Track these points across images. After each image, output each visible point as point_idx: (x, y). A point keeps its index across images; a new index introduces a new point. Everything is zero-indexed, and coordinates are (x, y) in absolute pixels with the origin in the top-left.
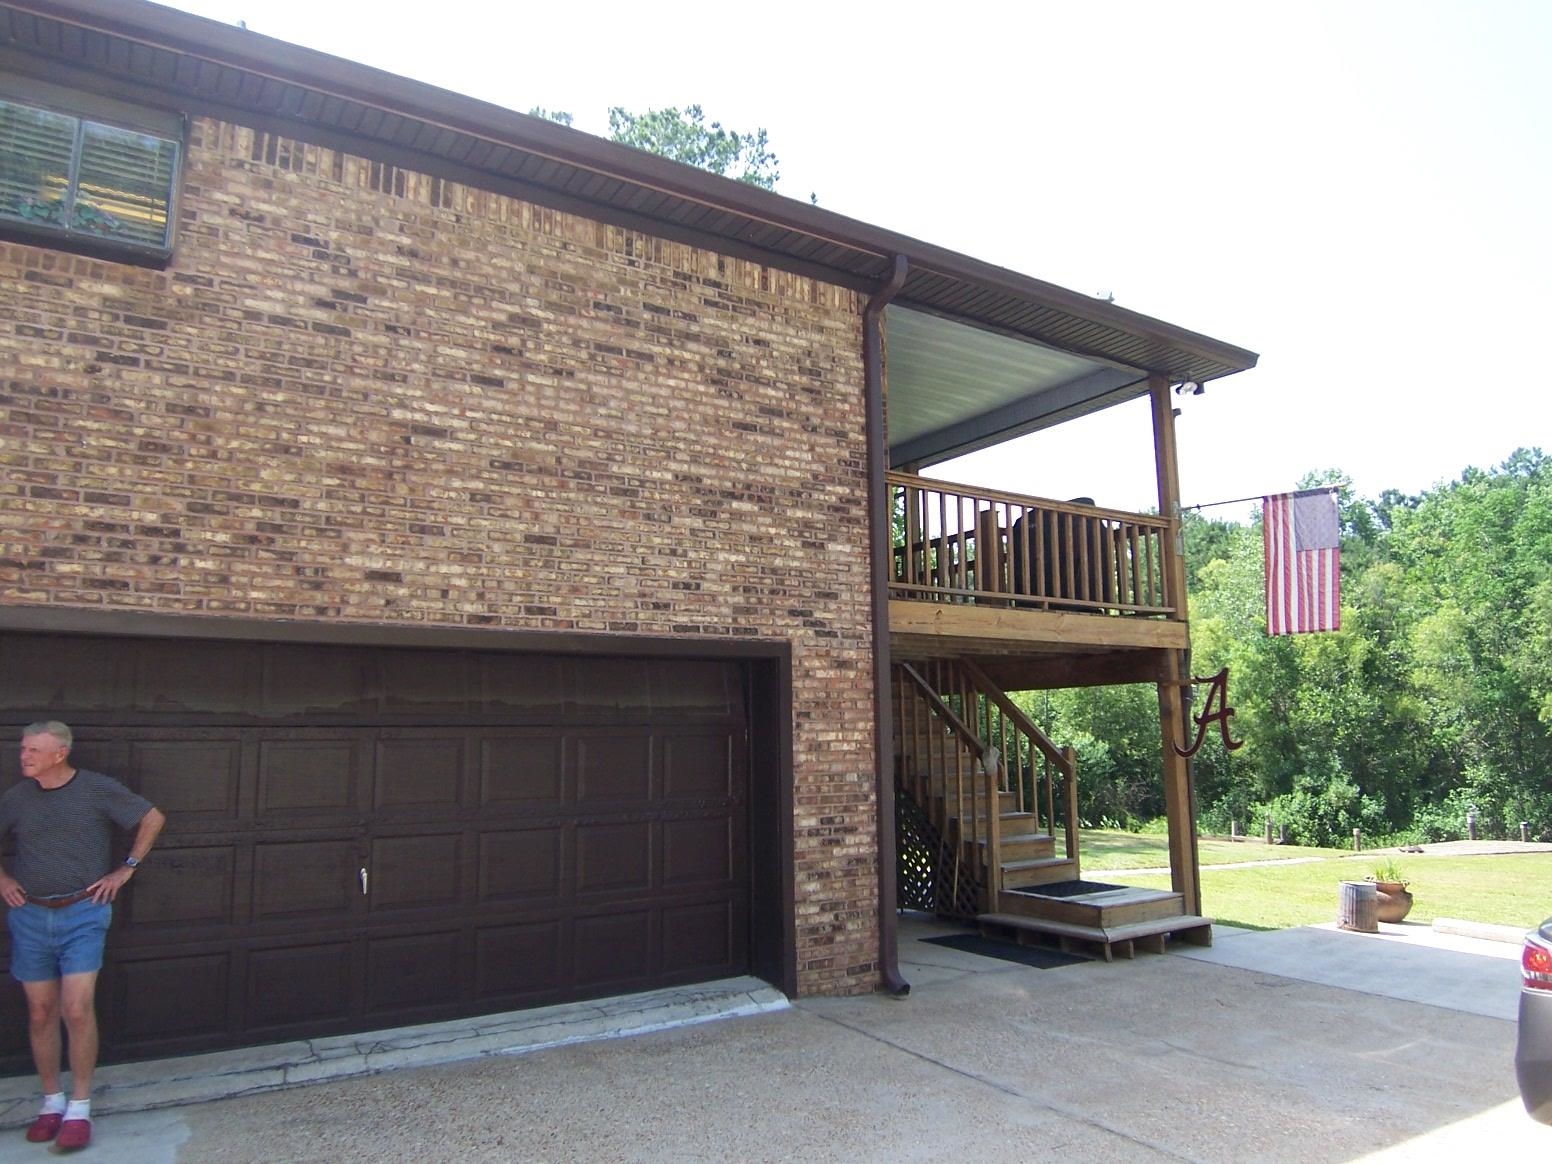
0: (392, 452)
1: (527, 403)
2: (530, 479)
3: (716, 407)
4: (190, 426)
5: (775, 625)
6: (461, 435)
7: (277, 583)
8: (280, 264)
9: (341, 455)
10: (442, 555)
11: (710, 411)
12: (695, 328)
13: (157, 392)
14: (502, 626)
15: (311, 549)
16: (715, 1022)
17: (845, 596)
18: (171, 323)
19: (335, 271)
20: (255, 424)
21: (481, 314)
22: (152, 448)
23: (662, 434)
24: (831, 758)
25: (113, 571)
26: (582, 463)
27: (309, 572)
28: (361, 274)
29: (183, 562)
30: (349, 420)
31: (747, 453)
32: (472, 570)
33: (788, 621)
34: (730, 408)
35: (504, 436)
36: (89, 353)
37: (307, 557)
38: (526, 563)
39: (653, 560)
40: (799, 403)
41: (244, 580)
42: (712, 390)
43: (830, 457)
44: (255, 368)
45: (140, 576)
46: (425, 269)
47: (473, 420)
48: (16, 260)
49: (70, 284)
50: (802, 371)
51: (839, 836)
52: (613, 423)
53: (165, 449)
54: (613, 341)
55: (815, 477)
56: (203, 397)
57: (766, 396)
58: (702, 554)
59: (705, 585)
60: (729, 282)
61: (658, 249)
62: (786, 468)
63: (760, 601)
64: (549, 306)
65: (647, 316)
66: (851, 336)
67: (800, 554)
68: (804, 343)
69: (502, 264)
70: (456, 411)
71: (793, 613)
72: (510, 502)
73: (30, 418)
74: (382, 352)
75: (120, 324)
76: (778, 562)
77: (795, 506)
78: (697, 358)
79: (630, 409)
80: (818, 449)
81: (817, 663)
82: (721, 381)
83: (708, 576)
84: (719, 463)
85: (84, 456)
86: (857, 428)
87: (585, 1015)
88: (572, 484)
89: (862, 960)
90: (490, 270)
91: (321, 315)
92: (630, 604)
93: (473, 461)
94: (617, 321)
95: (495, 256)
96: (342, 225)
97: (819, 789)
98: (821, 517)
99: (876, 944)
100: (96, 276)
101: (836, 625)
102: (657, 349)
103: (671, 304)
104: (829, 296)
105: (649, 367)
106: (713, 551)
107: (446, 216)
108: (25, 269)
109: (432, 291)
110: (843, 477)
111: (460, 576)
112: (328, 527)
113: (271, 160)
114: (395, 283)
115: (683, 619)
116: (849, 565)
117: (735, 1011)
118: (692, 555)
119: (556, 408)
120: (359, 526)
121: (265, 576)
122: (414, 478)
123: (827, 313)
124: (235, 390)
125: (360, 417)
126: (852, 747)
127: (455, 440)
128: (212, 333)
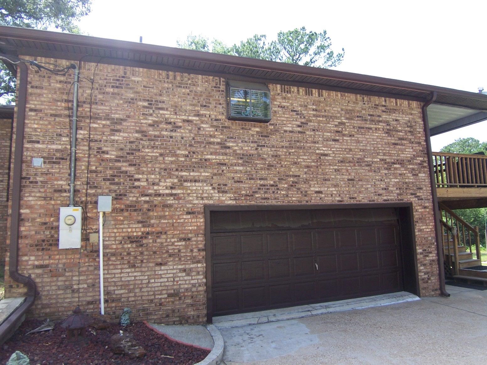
0: (317, 161)
2: (347, 165)
3: (388, 140)
4: (277, 160)
5: (408, 198)
6: (331, 155)
7: (298, 196)
8: (289, 118)
9: (307, 163)
10: (330, 186)
11: (386, 141)
12: (381, 119)
13: (269, 153)
14: (345, 203)
15: (303, 186)
16: (403, 303)
17: (424, 188)
18: (270, 136)
19: (301, 117)
20: (289, 158)
21: (332, 123)
22: (270, 166)
23: (376, 149)
24: (424, 233)
25: (266, 195)
26: (358, 159)
27: (304, 192)
28: (306, 117)
29: (279, 192)
30: (308, 154)
31: (396, 151)
32: (337, 189)
33: (411, 196)
34: (391, 139)
35: (340, 154)
36: (255, 145)
37: (303, 189)
38: (348, 186)
39: (377, 183)
40: (408, 135)
41: (291, 195)
42: (386, 135)
43: (417, 150)
44: (287, 144)
45: (271, 196)
46: (319, 113)
47: (333, 151)
48: (239, 125)
49: (250, 129)
50: (408, 127)
51: (427, 254)
52: (364, 147)
53: (272, 166)
54: (362, 126)
55: (414, 156)
56: (278, 153)
57: (400, 135)
58: (388, 180)
59: (390, 188)
60: (388, 105)
61: (370, 99)
62: (406, 154)
63: (403, 192)
64: (347, 119)
65: (369, 117)
66: (419, 115)
67: (412, 178)
68: (408, 119)
69: (335, 109)
70: (329, 149)
71: (412, 194)
72: (343, 171)
73: (247, 162)
75: (260, 137)
76: (407, 180)
77: (409, 165)
78: (382, 127)
79: (368, 143)
80: (414, 148)
81: (419, 208)
82: (388, 132)
83: (390, 186)
84: (390, 155)
85: (258, 169)
86: (423, 141)
88: (357, 165)
89: (436, 287)
90: (333, 111)
91: (299, 129)
92: (372, 195)
93: (335, 161)
94: (362, 120)
95: (333, 107)
96: (301, 106)
97: (422, 242)
98: (416, 167)
99: (439, 283)
100: (255, 127)
101: (423, 197)
102: (372, 126)
103: (374, 113)
104: (413, 104)
105: (371, 131)
106: (391, 179)
107: (322, 99)
108: (241, 127)
109: (321, 119)
110: (421, 155)
111: (335, 191)
112: (306, 181)
113: (285, 92)
114: (313, 118)
115: (385, 198)
116: (424, 179)
117: (407, 300)
118: (386, 180)
119: (351, 145)
120: (312, 180)
121: (295, 194)
122: (323, 167)
123: (413, 109)
124: (284, 150)
125: (310, 153)
126: (429, 230)
127: (330, 156)
128: (278, 137)
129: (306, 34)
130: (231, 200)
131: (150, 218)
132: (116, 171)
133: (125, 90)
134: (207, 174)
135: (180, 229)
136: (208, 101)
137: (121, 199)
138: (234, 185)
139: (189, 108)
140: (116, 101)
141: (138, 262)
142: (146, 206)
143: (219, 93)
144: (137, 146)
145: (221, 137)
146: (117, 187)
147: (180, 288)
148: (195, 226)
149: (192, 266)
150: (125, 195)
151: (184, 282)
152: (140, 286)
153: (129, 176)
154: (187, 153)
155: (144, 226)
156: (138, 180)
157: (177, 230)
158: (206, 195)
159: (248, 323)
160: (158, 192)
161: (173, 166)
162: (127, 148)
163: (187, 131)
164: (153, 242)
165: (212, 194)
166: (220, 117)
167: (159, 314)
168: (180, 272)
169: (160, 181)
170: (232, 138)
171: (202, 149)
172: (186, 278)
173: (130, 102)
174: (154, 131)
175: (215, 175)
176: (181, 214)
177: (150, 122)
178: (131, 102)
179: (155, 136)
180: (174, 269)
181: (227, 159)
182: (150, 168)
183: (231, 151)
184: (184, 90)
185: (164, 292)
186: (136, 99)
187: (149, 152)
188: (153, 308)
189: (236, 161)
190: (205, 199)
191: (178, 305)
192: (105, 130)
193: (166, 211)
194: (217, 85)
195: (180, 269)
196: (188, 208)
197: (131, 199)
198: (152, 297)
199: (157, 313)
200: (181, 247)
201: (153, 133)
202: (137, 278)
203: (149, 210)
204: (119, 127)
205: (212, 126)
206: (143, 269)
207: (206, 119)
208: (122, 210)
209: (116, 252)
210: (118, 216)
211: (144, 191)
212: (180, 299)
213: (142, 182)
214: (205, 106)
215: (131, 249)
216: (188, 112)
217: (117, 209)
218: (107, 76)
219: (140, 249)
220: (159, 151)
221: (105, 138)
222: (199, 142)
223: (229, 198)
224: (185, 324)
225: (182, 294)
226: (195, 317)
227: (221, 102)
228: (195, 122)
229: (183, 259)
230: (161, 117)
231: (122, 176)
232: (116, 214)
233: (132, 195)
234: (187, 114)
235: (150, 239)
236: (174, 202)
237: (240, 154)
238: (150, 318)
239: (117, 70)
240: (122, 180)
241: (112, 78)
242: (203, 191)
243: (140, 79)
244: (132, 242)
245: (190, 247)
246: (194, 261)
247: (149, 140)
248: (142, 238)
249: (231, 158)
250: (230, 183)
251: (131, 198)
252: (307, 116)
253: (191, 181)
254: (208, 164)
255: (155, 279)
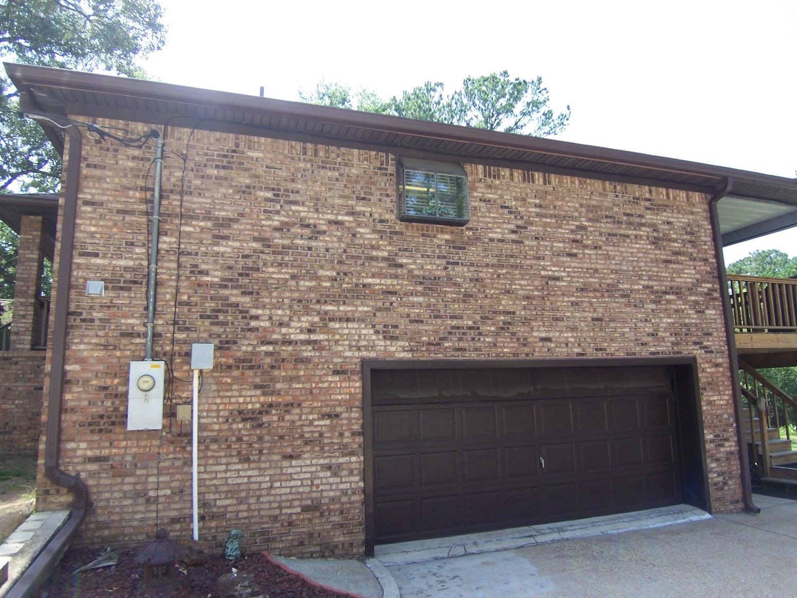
0: (543, 289)
1: (586, 263)
2: (591, 295)
3: (656, 254)
4: (478, 286)
5: (689, 350)
6: (565, 279)
7: (512, 345)
8: (498, 218)
9: (526, 292)
10: (564, 329)
11: (653, 256)
12: (643, 221)
13: (466, 274)
14: (588, 357)
15: (521, 330)
16: (685, 523)
17: (715, 334)
18: (467, 247)
19: (516, 217)
20: (498, 283)
21: (567, 227)
22: (467, 295)
23: (636, 269)
24: (716, 408)
25: (461, 344)
26: (608, 285)
27: (522, 340)
28: (525, 218)
29: (482, 339)
30: (528, 277)
31: (669, 273)
32: (575, 335)
33: (693, 347)
34: (661, 254)
35: (580, 277)
36: (444, 262)
37: (520, 334)
38: (594, 330)
39: (639, 324)
40: (687, 248)
41: (502, 344)
42: (653, 247)
43: (702, 271)
44: (495, 261)
45: (469, 346)
46: (545, 211)
47: (568, 272)
48: (418, 230)
49: (435, 236)
50: (687, 233)
51: (722, 443)
52: (618, 267)
53: (471, 296)
54: (614, 231)
55: (697, 280)
56: (480, 274)
57: (674, 247)
58: (657, 320)
59: (660, 334)
60: (654, 198)
61: (626, 189)
62: (685, 278)
63: (681, 339)
64: (589, 220)
65: (625, 218)
66: (705, 214)
67: (695, 316)
68: (686, 221)
69: (571, 205)
70: (562, 269)
71: (695, 343)
72: (585, 305)
73: (430, 289)
74: (535, 248)
75: (452, 250)
76: (687, 321)
77: (691, 295)
78: (646, 234)
79: (623, 260)
80: (697, 268)
81: (707, 366)
82: (656, 242)
83: (661, 329)
84: (659, 279)
85: (448, 302)
86: (712, 256)
87: (629, 519)
88: (606, 295)
89: (736, 498)
90: (566, 208)
91: (513, 236)
92: (632, 344)
93: (571, 289)
94: (614, 223)
95: (568, 202)
96: (516, 199)
97: (712, 422)
98: (701, 299)
99: (741, 491)
100: (442, 232)
101: (713, 348)
102: (630, 232)
103: (633, 212)
104: (694, 198)
105: (628, 241)
106: (661, 318)
107: (549, 188)
108: (421, 233)
109: (548, 220)
110: (709, 280)
111: (571, 337)
112: (526, 321)
113: (490, 177)
114: (536, 219)
115: (653, 349)
116: (715, 319)
117: (691, 518)
118: (653, 321)
119: (597, 263)
120: (536, 320)
121: (508, 342)
122: (552, 299)
123: (694, 205)
124: (490, 270)
125: (531, 276)
126: (724, 402)
127: (563, 281)
128: (480, 249)
129: (508, 83)
130: (405, 351)
131: (274, 380)
132: (220, 302)
133: (237, 172)
134: (366, 309)
135: (323, 398)
136: (368, 190)
137: (228, 348)
138: (410, 327)
139: (338, 201)
140: (223, 190)
141: (254, 452)
142: (268, 360)
143: (385, 178)
144: (254, 262)
145: (389, 248)
146: (222, 330)
147: (322, 497)
148: (346, 394)
149: (341, 460)
150: (235, 343)
151: (328, 487)
152: (258, 493)
153: (241, 312)
154: (335, 274)
155: (264, 394)
156: (256, 318)
157: (318, 401)
158: (364, 343)
159: (433, 555)
160: (287, 337)
161: (313, 295)
162: (238, 266)
163: (335, 239)
164: (279, 419)
165: (374, 341)
166: (387, 217)
167: (288, 540)
168: (322, 470)
169: (291, 319)
170: (406, 250)
171: (359, 268)
172: (331, 480)
173: (244, 192)
174: (282, 238)
175: (379, 309)
176: (324, 375)
177: (276, 223)
178: (246, 191)
179: (283, 247)
180: (312, 465)
181: (398, 284)
182: (275, 298)
183: (405, 271)
184: (330, 174)
185: (297, 503)
186: (254, 187)
187: (273, 273)
188: (278, 531)
189: (412, 288)
190: (362, 349)
191: (319, 525)
192: (204, 236)
193: (300, 369)
194: (382, 164)
195: (322, 466)
196: (336, 364)
197: (244, 348)
198: (277, 512)
199: (283, 538)
200: (324, 429)
201: (280, 241)
202: (253, 480)
203: (273, 367)
204: (226, 232)
205: (375, 231)
206: (263, 465)
207: (365, 220)
208: (230, 367)
209: (218, 435)
210: (223, 377)
211: (265, 337)
212: (322, 515)
213: (262, 321)
214: (364, 199)
215: (243, 432)
216: (336, 208)
217: (221, 365)
218: (208, 149)
219: (258, 432)
220: (290, 271)
221: (203, 249)
222: (353, 257)
223: (401, 349)
224: (330, 557)
225: (325, 508)
226: (346, 546)
227: (389, 192)
228: (347, 224)
229: (327, 448)
230: (294, 216)
231: (230, 311)
232: (221, 373)
233: (246, 342)
234: (335, 212)
235: (275, 415)
236: (312, 354)
237: (418, 276)
238: (273, 546)
239: (225, 139)
240: (229, 318)
241: (216, 153)
242: (360, 336)
243: (261, 155)
244: (244, 420)
245: (339, 429)
246: (345, 451)
247: (274, 253)
248: (260, 413)
249: (405, 283)
250: (403, 323)
251: (245, 347)
252: (526, 215)
253: (340, 320)
254: (367, 292)
255: (281, 481)
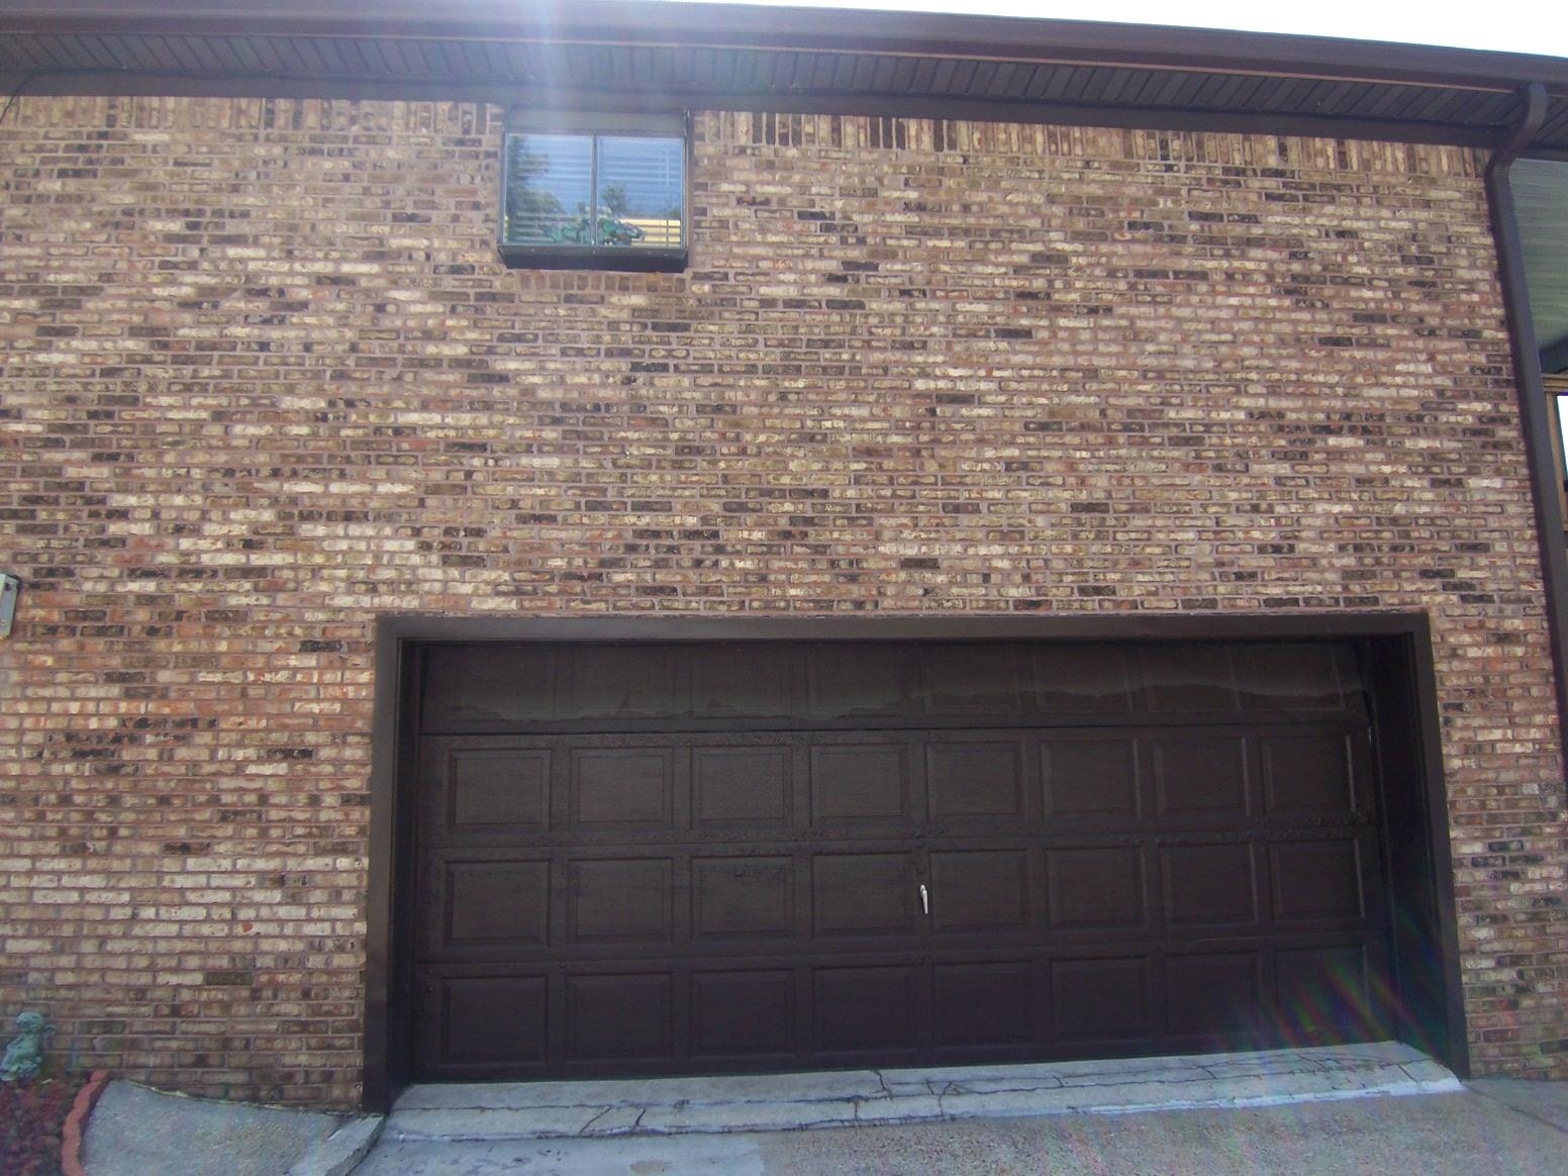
0: (918, 427)
1: (1060, 353)
2: (1072, 439)
3: (1295, 322)
4: (719, 425)
6: (989, 399)
7: (814, 578)
8: (790, 245)
9: (866, 437)
10: (980, 535)
11: (1287, 328)
12: (1257, 231)
13: (687, 395)
14: (1055, 611)
15: (844, 539)
16: (1359, 1100)
17: (1500, 547)
18: (694, 324)
19: (844, 241)
20: (780, 416)
21: (1000, 259)
22: (688, 450)
23: (1228, 365)
24: (1498, 763)
25: (661, 577)
26: (1131, 412)
27: (844, 564)
28: (870, 240)
29: (724, 563)
30: (871, 398)
31: (1341, 373)
32: (1014, 550)
33: (1420, 585)
34: (1313, 321)
35: (1037, 393)
36: (624, 365)
37: (841, 549)
38: (1075, 536)
39: (1230, 520)
40: (1406, 301)
41: (783, 577)
42: (1287, 302)
43: (1458, 365)
44: (774, 357)
45: (686, 580)
46: (936, 221)
47: (1001, 380)
48: (555, 286)
49: (602, 300)
50: (1406, 261)
51: (1517, 867)
52: (1165, 361)
53: (699, 451)
54: (1156, 264)
56: (729, 394)
57: (1360, 300)
58: (1294, 508)
59: (1301, 546)
60: (1296, 167)
61: (1200, 145)
62: (1398, 387)
63: (1378, 562)
64: (1076, 236)
65: (1194, 227)
66: (1471, 206)
67: (1429, 496)
68: (1405, 225)
69: (1019, 199)
70: (982, 373)
71: (1426, 574)
72: (1050, 467)
73: (579, 435)
74: (899, 320)
75: (649, 332)
76: (1399, 509)
77: (1415, 434)
78: (1264, 266)
79: (1184, 341)
80: (1440, 358)
81: (1466, 639)
82: (1297, 290)
83: (1304, 534)
84: (1305, 391)
85: (629, 466)
86: (1494, 323)
87: (1187, 1074)
88: (1122, 439)
90: (1005, 209)
91: (834, 291)
92: (1205, 576)
93: (1006, 425)
94: (1158, 240)
95: (1009, 192)
96: (846, 193)
97: (1483, 805)
98: (1453, 445)
100: (624, 289)
101: (1491, 587)
102: (1210, 264)
103: (1224, 207)
104: (1433, 161)
105: (1203, 287)
106: (1307, 503)
107: (953, 159)
108: (563, 293)
109: (945, 243)
110: (1481, 390)
111: (1002, 557)
112: (859, 516)
113: (771, 140)
114: (905, 243)
115: (1275, 591)
116: (1501, 504)
117: (1386, 1087)
118: (1280, 509)
119: (1094, 352)
120: (890, 511)
121: (802, 571)
122: (943, 453)
123: (1433, 182)
124: (758, 382)
125: (881, 393)
126: (1529, 748)
127: (982, 404)
128: (732, 327)
130: (498, 594)
131: (154, 662)
132: (42, 480)
133: (105, 181)
134: (399, 489)
135: (272, 709)
136: (425, 197)
137: (53, 587)
138: (515, 534)
139: (342, 228)
140: (70, 225)
141: (97, 833)
142: (142, 615)
143: (472, 164)
144: (126, 384)
145: (472, 335)
146: (41, 544)
147: (258, 952)
148: (334, 699)
149: (312, 864)
150: (69, 573)
151: (273, 929)
152: (101, 930)
153: (89, 501)
154: (323, 404)
155: (129, 695)
156: (122, 514)
157: (260, 716)
158: (388, 574)
159: (541, 1126)
160: (193, 559)
161: (262, 458)
162: (90, 395)
163: (330, 321)
164: (161, 758)
165: (414, 568)
166: (471, 258)
167: (168, 1049)
168: (261, 886)
169: (204, 516)
170: (519, 338)
171: (386, 389)
172: (283, 912)
173: (117, 225)
174: (198, 324)
175: (436, 490)
176: (279, 651)
177: (186, 291)
178: (122, 222)
179: (200, 345)
180: (235, 872)
181: (491, 425)
182: (170, 466)
183: (512, 392)
184: (328, 165)
185: (193, 962)
186: (142, 212)
187: (171, 407)
188: (146, 1024)
189: (529, 434)
190: (382, 588)
191: (245, 1020)
192: (19, 330)
193: (220, 637)
194: (466, 132)
195: (261, 874)
196: (310, 626)
197: (88, 586)
198: (145, 979)
199: (158, 1044)
200: (272, 785)
201: (193, 333)
202: (92, 897)
203: (152, 631)
204: (69, 318)
205: (435, 296)
206: (116, 865)
207: (411, 269)
208: (53, 630)
209: (17, 789)
210: (37, 653)
211: (139, 559)
212: (255, 996)
213: (136, 521)
214: (412, 218)
215: (75, 784)
216: (339, 246)
217: (34, 626)
218: (46, 137)
219: (109, 785)
220: (210, 401)
221: (15, 360)
222: (374, 361)
223: (489, 589)
224: (272, 1100)
225: (264, 978)
226: (315, 1077)
227: (480, 198)
228: (364, 283)
229: (275, 833)
230: (232, 272)
231: (62, 500)
232: (31, 643)
233: (95, 572)
234: (334, 255)
235: (151, 745)
236: (252, 600)
237: (550, 404)
238: (132, 1060)
239: (84, 111)
240: (61, 516)
241: (62, 144)
242: (377, 556)
243: (165, 137)
244: (79, 755)
245: (309, 786)
246: (322, 842)
247: (176, 360)
248: (117, 739)
249: (511, 420)
250: (497, 525)
251: (93, 584)
252: (875, 233)
253: (330, 517)
254: (405, 446)
255: (157, 905)
